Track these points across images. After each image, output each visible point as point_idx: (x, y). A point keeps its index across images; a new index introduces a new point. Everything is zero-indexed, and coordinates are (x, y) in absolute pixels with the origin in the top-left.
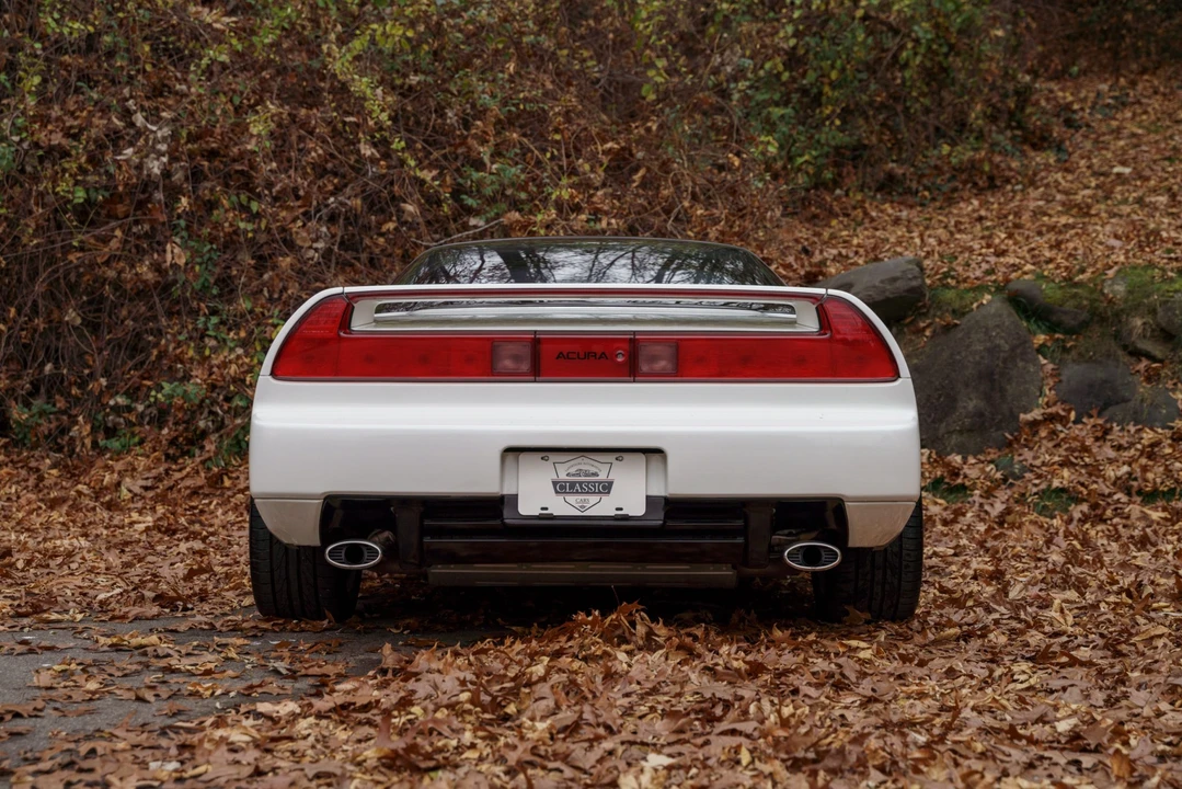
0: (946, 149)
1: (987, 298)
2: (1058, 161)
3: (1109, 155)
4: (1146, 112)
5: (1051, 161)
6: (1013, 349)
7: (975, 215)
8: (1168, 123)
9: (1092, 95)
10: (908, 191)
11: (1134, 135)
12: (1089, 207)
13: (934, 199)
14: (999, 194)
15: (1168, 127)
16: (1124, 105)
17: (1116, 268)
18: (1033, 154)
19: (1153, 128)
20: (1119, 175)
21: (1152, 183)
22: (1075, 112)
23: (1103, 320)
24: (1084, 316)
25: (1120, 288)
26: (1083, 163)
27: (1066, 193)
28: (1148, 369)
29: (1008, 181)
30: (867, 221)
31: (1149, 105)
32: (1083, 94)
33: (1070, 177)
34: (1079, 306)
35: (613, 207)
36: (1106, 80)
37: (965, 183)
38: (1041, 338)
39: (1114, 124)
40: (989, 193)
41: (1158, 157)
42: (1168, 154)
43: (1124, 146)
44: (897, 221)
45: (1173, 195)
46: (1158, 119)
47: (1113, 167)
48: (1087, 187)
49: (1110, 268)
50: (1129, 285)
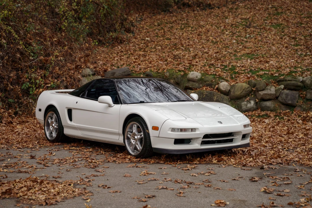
0: (111, 34)
2: (133, 36)
3: (143, 34)
4: (147, 22)
5: (132, 36)
7: (121, 50)
8: (153, 26)
9: (135, 18)
10: (103, 44)
11: (146, 29)
12: (145, 49)
13: (109, 46)
14: (123, 44)
16: (142, 20)
18: (127, 34)
19: (150, 27)
20: (147, 40)
21: (156, 43)
22: (133, 23)
26: (138, 36)
27: (138, 45)
29: (124, 41)
31: (147, 20)
32: (133, 18)
33: (137, 40)
36: (137, 14)
37: (115, 42)
39: (142, 25)
40: (121, 44)
41: (154, 35)
42: (156, 35)
43: (145, 32)
44: (103, 51)
45: (161, 47)
46: (150, 25)
47: (145, 38)
48: (142, 43)
49: (165, 69)
50: (169, 73)
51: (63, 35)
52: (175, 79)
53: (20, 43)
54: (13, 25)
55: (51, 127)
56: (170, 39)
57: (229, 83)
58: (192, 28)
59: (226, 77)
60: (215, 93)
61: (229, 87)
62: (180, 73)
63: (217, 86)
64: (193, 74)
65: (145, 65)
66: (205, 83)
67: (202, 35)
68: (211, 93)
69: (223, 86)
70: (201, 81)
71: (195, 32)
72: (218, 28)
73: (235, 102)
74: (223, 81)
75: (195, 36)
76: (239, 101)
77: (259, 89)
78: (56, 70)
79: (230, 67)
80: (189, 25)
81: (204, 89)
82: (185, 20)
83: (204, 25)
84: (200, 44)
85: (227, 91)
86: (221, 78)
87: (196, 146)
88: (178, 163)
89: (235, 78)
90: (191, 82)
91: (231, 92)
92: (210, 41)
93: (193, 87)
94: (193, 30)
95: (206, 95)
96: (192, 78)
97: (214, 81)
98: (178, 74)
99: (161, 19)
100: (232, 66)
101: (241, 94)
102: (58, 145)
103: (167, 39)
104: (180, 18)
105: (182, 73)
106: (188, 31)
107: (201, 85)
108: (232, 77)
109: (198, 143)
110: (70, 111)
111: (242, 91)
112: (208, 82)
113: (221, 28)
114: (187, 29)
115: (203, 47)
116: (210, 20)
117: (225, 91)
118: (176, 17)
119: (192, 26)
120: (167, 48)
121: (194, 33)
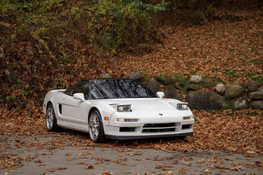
0: (141, 44)
1: (152, 79)
2: (162, 46)
3: (172, 44)
4: (178, 34)
5: (161, 46)
6: (157, 88)
7: (147, 58)
8: (182, 37)
9: (168, 30)
10: (134, 53)
11: (176, 40)
12: (168, 57)
13: (139, 54)
14: (151, 53)
15: (183, 38)
16: (174, 32)
17: (174, 74)
18: (157, 44)
19: (180, 38)
20: (173, 49)
21: (180, 51)
22: (165, 35)
23: (172, 83)
24: (169, 82)
25: (174, 77)
26: (167, 46)
27: (164, 53)
28: (179, 91)
29: (153, 51)
30: (127, 59)
31: (179, 32)
32: (166, 30)
33: (164, 50)
34: (168, 80)
35: (86, 62)
36: (170, 27)
37: (145, 51)
38: (162, 86)
39: (172, 37)
40: (149, 53)
41: (180, 45)
42: (182, 45)
43: (174, 42)
44: (133, 59)
45: (183, 55)
46: (181, 36)
47: (172, 47)
48: (168, 52)
49: (173, 74)
50: (176, 77)
51: (91, 46)
52: (180, 82)
53: (50, 53)
54: (49, 39)
55: (50, 119)
56: (193, 48)
57: (225, 85)
58: (216, 38)
59: (224, 80)
60: (212, 93)
61: (224, 88)
62: (185, 76)
63: (214, 88)
64: (195, 77)
65: (158, 70)
66: (205, 85)
67: (223, 44)
68: (208, 94)
69: (219, 88)
70: (201, 83)
71: (218, 41)
72: (239, 38)
73: (229, 101)
74: (221, 83)
75: (216, 45)
76: (233, 101)
77: (251, 90)
78: (80, 75)
79: (232, 71)
80: (214, 36)
81: (203, 90)
82: (213, 31)
83: (228, 36)
84: (218, 51)
85: (222, 92)
86: (220, 81)
87: (138, 133)
88: (123, 147)
89: (233, 80)
90: (193, 85)
91: (226, 92)
92: (228, 49)
93: (194, 88)
94: (216, 40)
95: (204, 95)
96: (193, 81)
97: (212, 83)
98: (183, 77)
99: (192, 31)
100: (234, 70)
101: (234, 94)
102: (53, 133)
103: (190, 48)
104: (208, 30)
105: (186, 77)
106: (212, 41)
107: (201, 87)
108: (231, 80)
109: (140, 131)
110: (60, 106)
111: (235, 92)
112: (207, 84)
113: (242, 38)
114: (211, 39)
115: (220, 55)
116: (235, 30)
117: (220, 91)
118: (205, 28)
119: (216, 36)
120: (188, 56)
121: (216, 42)
